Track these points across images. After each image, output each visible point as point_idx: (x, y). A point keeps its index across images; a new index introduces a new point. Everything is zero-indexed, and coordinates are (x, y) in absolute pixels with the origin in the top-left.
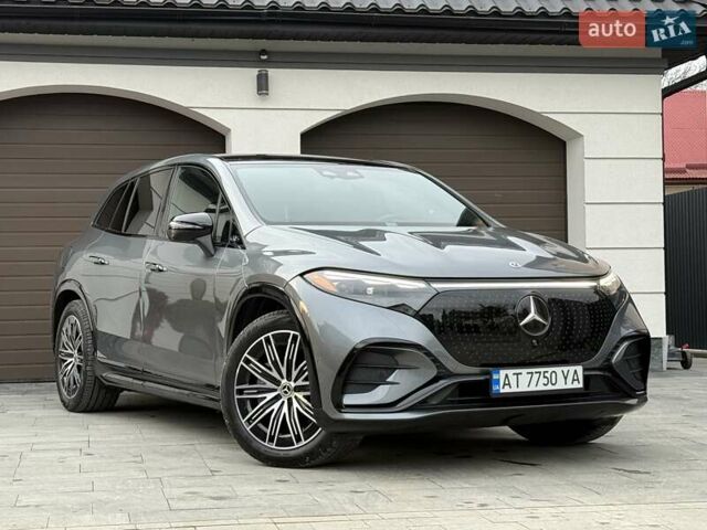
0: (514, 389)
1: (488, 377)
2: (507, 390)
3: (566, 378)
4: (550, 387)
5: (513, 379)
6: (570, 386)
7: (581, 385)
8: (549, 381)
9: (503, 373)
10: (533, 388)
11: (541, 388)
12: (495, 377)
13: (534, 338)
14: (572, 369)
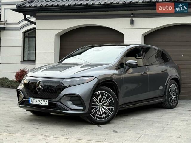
0: (33, 103)
1: (28, 99)
2: (31, 103)
3: (44, 102)
4: (41, 104)
5: (33, 101)
6: (45, 104)
7: (47, 105)
8: (41, 102)
9: (31, 99)
10: (37, 104)
11: (39, 104)
12: (30, 100)
13: (39, 92)
14: (46, 100)
